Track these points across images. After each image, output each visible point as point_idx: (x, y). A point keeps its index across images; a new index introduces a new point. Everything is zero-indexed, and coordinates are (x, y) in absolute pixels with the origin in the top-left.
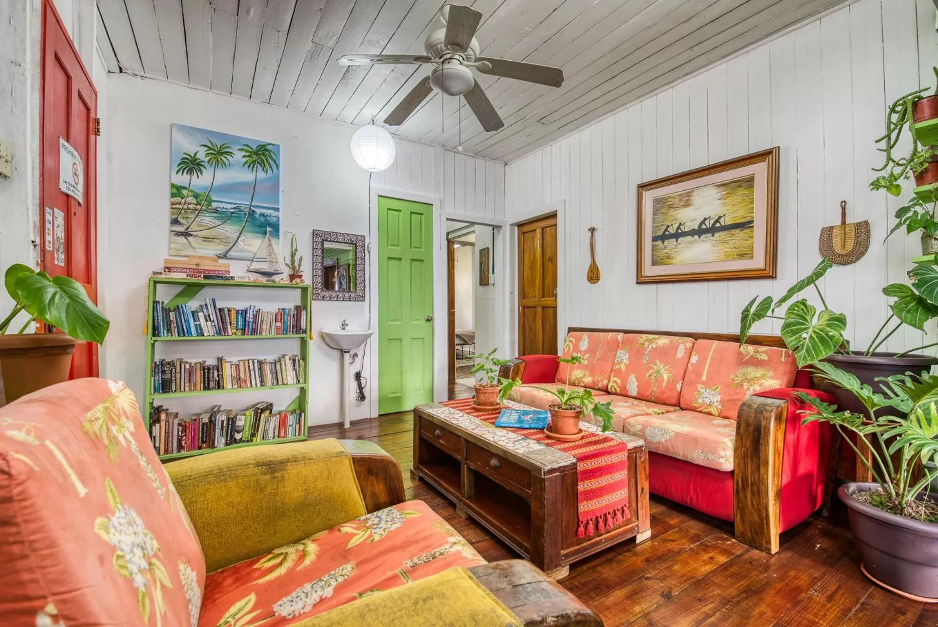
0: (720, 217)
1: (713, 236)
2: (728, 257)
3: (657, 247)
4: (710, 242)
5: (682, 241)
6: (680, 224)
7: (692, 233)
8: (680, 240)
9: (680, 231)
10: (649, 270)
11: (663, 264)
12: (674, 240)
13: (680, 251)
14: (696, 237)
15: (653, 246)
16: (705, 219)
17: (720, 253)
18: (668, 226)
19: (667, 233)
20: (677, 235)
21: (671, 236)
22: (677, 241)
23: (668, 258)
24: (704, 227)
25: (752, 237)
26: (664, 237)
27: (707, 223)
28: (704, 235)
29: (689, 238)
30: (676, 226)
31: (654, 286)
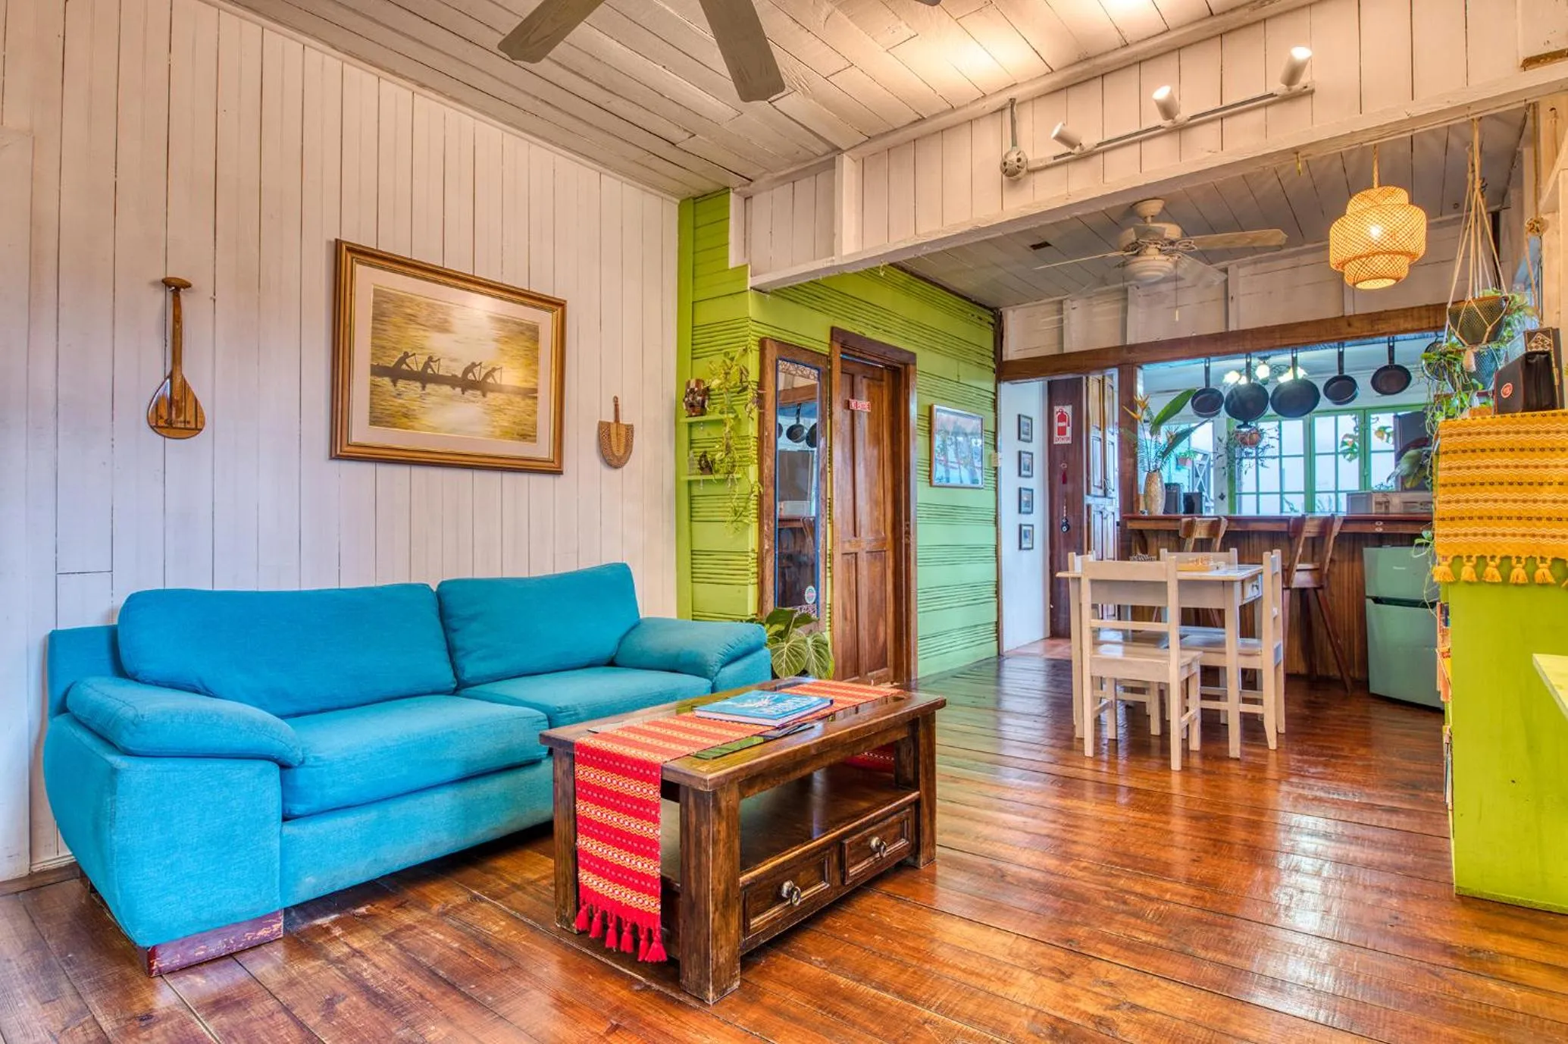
0: (494, 370)
1: (484, 395)
2: (506, 434)
3: (379, 389)
4: (479, 404)
5: (434, 390)
6: (430, 359)
7: (451, 381)
8: (430, 387)
9: (429, 371)
10: (362, 432)
11: (394, 426)
12: (418, 384)
13: (430, 408)
14: (458, 390)
15: (374, 385)
16: (474, 365)
17: (494, 427)
18: (406, 355)
19: (404, 367)
20: (425, 378)
21: (412, 376)
22: (424, 388)
23: (405, 415)
24: (470, 376)
25: (535, 412)
26: (396, 373)
27: (476, 370)
28: (470, 392)
29: (446, 389)
30: (422, 360)
31: (369, 467)
